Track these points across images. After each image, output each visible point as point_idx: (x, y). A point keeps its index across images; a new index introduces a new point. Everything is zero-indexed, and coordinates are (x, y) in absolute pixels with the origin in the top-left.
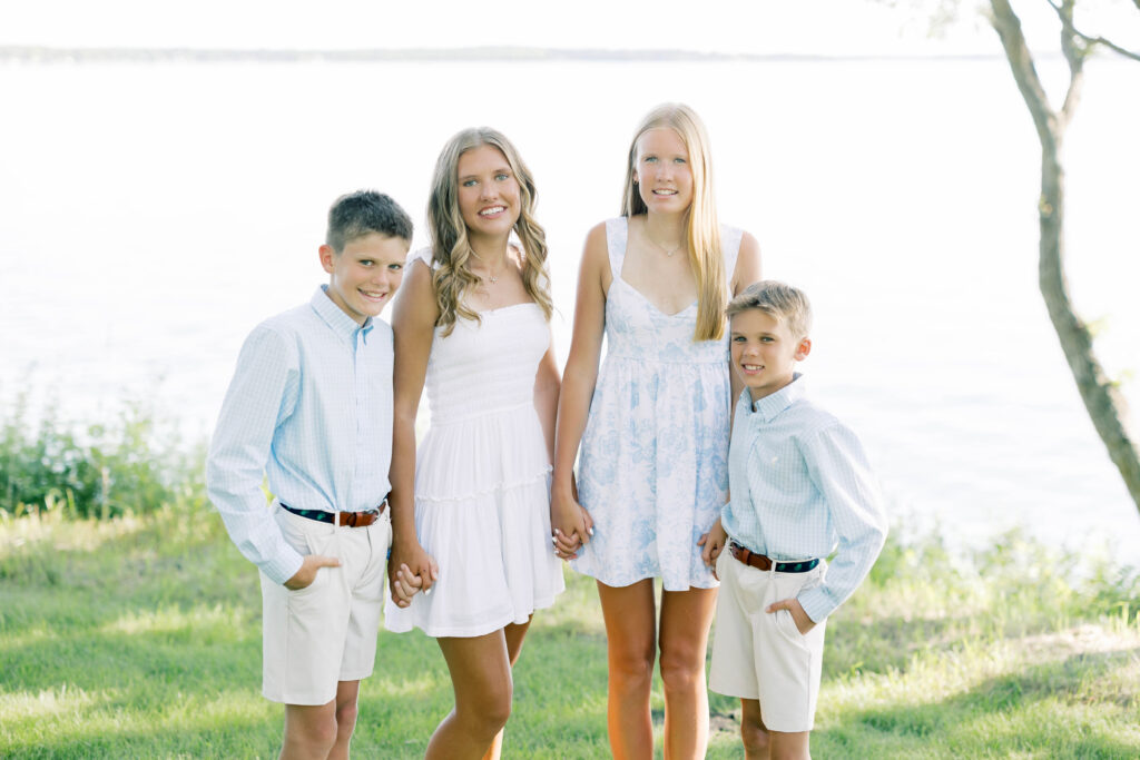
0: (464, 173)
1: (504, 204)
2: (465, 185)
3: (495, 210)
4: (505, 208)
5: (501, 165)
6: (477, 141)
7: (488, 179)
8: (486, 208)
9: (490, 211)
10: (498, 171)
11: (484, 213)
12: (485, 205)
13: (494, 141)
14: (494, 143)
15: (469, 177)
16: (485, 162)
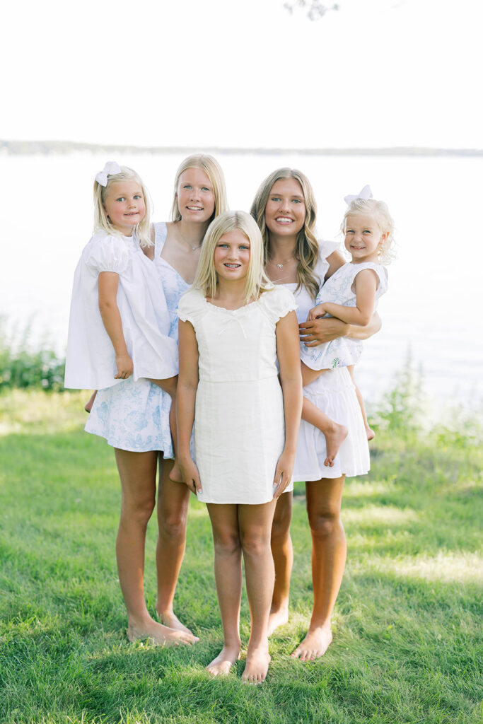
0: (274, 191)
1: (294, 218)
2: (273, 200)
3: (286, 220)
4: (293, 221)
5: (299, 193)
6: (288, 176)
7: (287, 200)
8: (282, 217)
9: (283, 219)
10: (295, 196)
11: (279, 220)
12: (280, 215)
13: (298, 178)
14: (297, 179)
15: (277, 195)
16: (288, 189)
